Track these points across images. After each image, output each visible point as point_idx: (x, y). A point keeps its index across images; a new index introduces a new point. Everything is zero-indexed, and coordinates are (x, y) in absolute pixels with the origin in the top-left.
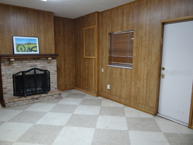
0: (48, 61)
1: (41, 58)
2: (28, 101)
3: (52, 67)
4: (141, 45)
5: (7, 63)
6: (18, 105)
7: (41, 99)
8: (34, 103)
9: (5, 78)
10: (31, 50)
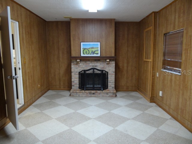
0: (107, 63)
1: (101, 60)
2: (86, 94)
3: (110, 68)
4: (189, 47)
5: (75, 63)
6: (79, 96)
7: (97, 94)
8: (91, 97)
9: (74, 74)
10: (94, 53)
